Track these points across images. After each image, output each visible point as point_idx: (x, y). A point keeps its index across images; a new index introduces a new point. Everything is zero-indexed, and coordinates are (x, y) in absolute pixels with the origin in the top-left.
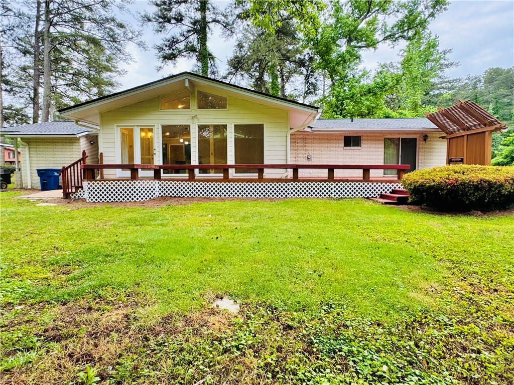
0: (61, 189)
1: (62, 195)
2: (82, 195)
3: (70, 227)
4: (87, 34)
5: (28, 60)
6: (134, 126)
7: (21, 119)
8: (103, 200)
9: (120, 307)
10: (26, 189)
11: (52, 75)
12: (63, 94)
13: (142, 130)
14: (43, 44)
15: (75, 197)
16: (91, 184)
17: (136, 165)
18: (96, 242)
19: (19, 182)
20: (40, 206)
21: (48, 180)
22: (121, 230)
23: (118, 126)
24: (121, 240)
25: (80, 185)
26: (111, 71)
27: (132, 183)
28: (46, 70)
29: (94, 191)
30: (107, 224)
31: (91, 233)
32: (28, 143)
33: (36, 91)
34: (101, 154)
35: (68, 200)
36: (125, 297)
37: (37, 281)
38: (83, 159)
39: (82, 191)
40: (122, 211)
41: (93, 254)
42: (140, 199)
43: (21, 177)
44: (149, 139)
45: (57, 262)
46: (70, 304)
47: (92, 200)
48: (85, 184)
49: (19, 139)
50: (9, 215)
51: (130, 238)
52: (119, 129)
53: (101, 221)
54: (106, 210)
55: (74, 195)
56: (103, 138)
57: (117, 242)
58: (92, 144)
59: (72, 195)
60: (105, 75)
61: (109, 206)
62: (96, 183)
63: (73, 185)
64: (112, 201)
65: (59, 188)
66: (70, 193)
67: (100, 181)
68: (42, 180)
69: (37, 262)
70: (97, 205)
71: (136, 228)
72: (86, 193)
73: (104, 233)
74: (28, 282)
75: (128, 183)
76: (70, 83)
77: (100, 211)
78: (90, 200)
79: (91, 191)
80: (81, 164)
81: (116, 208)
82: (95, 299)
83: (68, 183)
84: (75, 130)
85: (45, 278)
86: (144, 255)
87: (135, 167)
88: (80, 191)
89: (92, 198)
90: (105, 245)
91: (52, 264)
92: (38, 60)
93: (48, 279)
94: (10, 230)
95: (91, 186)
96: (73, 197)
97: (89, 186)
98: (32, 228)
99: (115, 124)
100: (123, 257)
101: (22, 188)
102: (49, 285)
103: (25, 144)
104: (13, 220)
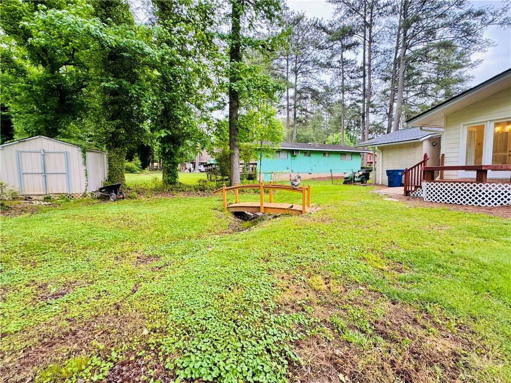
0: (403, 186)
1: (403, 193)
2: (420, 193)
3: (407, 224)
4: (439, 41)
5: (387, 85)
6: (486, 122)
7: (380, 131)
8: (441, 200)
9: (448, 337)
10: (378, 185)
11: (404, 91)
12: (412, 104)
13: (497, 125)
14: (399, 67)
15: (414, 195)
16: (430, 184)
17: (485, 166)
18: (429, 246)
19: (374, 179)
20: (386, 201)
21: (394, 179)
22: (457, 239)
23: (464, 125)
24: (457, 251)
25: (419, 185)
26: (462, 67)
27: (478, 185)
28: (400, 87)
29: (432, 191)
30: (443, 228)
31: (424, 234)
32: (382, 150)
33: (391, 107)
34: (443, 155)
35: (408, 197)
36: (455, 326)
37: (376, 270)
38: (424, 162)
39: (421, 190)
40: (461, 216)
41: (424, 258)
42: (486, 204)
43: (375, 176)
44: (507, 132)
45: (392, 257)
46: (398, 306)
47: (429, 199)
48: (424, 184)
49: (376, 148)
50: (365, 206)
51: (469, 252)
52: (466, 128)
53: (436, 223)
54: (443, 211)
55: (414, 193)
56: (446, 140)
57: (452, 252)
58: (434, 145)
59: (412, 193)
60: (455, 74)
61: (446, 207)
62: (434, 184)
63: (413, 184)
64: (451, 203)
65: (401, 185)
66: (410, 191)
67: (439, 182)
68: (389, 179)
69: (378, 252)
70: (434, 205)
71: (477, 240)
72: (425, 192)
73: (437, 238)
74: (370, 268)
75: (472, 185)
76: (419, 92)
77: (437, 212)
78: (427, 199)
79: (430, 191)
80: (421, 166)
81: (454, 211)
82: (421, 312)
83: (409, 182)
84: (419, 134)
85: (382, 270)
86: (486, 280)
87: (483, 169)
88: (419, 190)
89: (429, 197)
90: (438, 252)
91: (389, 258)
92: (395, 82)
93: (383, 271)
94: (364, 218)
95: (430, 187)
96: (412, 195)
97: (427, 186)
98: (378, 220)
99: (461, 124)
100: (458, 273)
101: (375, 184)
102: (384, 278)
103: (379, 151)
104: (367, 210)
